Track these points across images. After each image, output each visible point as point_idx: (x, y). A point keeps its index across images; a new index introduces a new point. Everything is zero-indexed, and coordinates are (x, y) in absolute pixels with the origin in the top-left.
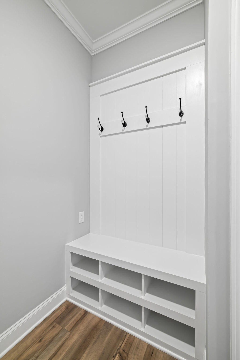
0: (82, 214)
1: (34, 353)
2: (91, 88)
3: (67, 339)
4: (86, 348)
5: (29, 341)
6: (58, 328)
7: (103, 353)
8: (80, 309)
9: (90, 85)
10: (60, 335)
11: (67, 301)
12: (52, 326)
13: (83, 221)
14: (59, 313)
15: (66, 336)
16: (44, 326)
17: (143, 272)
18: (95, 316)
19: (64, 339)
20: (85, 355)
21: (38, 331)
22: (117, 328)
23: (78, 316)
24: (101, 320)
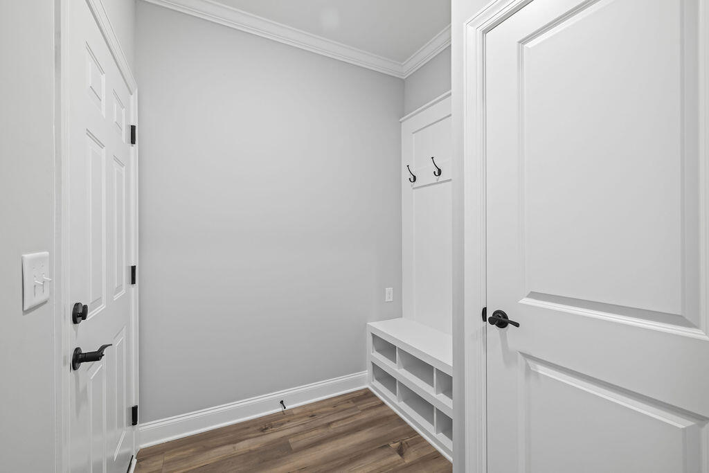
0: (389, 290)
1: (327, 412)
2: (402, 124)
3: (357, 414)
4: (371, 426)
5: (325, 403)
6: (351, 405)
7: (384, 436)
8: (378, 399)
9: (401, 120)
10: (352, 410)
11: (367, 389)
12: (347, 401)
13: (391, 300)
14: (357, 395)
15: (357, 412)
16: (340, 399)
17: (436, 366)
18: (391, 410)
19: (354, 413)
20: (368, 430)
21: (335, 400)
22: (409, 427)
23: (373, 403)
24: (396, 415)
